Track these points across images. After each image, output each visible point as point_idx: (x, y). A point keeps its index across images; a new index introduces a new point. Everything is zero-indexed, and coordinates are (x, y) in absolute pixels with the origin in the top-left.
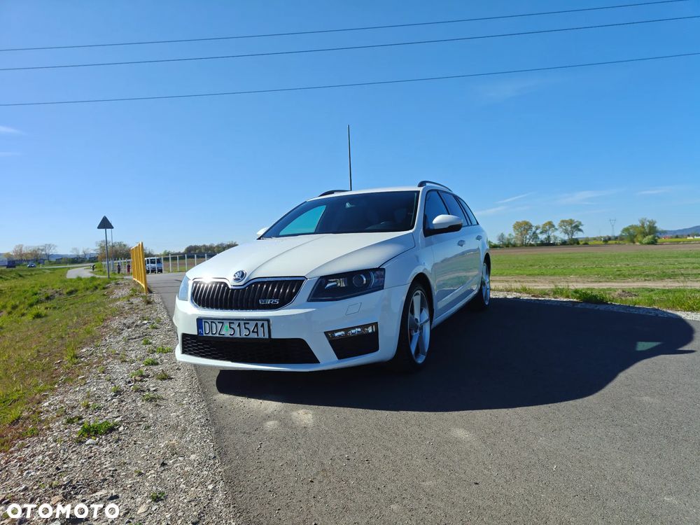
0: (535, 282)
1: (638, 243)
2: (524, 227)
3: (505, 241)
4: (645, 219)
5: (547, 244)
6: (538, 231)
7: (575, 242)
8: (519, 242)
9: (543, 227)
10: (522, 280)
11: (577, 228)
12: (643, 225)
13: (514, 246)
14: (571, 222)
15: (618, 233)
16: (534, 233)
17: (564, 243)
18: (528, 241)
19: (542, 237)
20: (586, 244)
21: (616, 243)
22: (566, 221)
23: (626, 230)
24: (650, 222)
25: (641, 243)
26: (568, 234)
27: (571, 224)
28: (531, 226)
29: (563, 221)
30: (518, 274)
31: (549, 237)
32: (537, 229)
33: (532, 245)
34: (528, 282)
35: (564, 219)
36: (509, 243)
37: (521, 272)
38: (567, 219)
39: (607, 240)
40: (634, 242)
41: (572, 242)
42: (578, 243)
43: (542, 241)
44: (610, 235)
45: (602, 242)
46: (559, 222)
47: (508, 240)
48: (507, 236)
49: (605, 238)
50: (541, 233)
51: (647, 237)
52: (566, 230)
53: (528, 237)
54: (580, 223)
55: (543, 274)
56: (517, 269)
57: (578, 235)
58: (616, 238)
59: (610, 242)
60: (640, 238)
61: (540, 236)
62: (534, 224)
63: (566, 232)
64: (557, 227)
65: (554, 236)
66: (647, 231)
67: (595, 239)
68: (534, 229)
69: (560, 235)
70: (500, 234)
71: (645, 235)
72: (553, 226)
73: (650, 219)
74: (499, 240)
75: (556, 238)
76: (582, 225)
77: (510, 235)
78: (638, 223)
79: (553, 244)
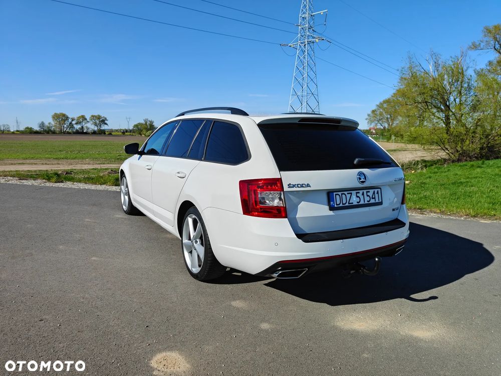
0: (58, 164)
1: (143, 136)
2: (62, 118)
3: (46, 128)
4: (147, 120)
5: (81, 132)
6: (74, 122)
7: (102, 132)
8: (58, 130)
9: (77, 120)
10: (48, 163)
11: (103, 121)
12: (146, 123)
13: (54, 133)
14: (99, 117)
15: (131, 128)
16: (71, 123)
17: (94, 133)
18: (65, 129)
19: (77, 127)
20: (110, 134)
21: (130, 135)
22: (96, 116)
23: (136, 126)
24: (150, 122)
25: (145, 135)
26: (97, 126)
27: (99, 119)
28: (67, 118)
29: (93, 116)
30: (47, 158)
31: (82, 127)
32: (72, 121)
33: (69, 133)
34: (53, 164)
35: (94, 114)
36: (50, 130)
37: (49, 156)
38: (96, 115)
39: (124, 132)
40: (141, 135)
41: (100, 132)
42: (105, 133)
43: (77, 130)
44: (127, 128)
45: (121, 134)
46: (90, 116)
47: (48, 127)
48: (47, 124)
49: (123, 130)
50: (76, 124)
51: (149, 132)
52: (95, 122)
53: (65, 126)
54: (106, 119)
55: (66, 158)
56: (47, 154)
57: (104, 127)
58: (131, 131)
59: (126, 134)
60: (144, 131)
61: (75, 126)
62: (70, 116)
63: (96, 124)
64: (88, 120)
65: (87, 127)
66: (149, 127)
67: (117, 131)
68: (70, 120)
69: (91, 126)
70: (40, 123)
71: (148, 130)
72: (86, 119)
73: (150, 120)
74: (40, 127)
75: (88, 128)
76: (107, 120)
77: (49, 123)
78: (143, 122)
79: (86, 133)
